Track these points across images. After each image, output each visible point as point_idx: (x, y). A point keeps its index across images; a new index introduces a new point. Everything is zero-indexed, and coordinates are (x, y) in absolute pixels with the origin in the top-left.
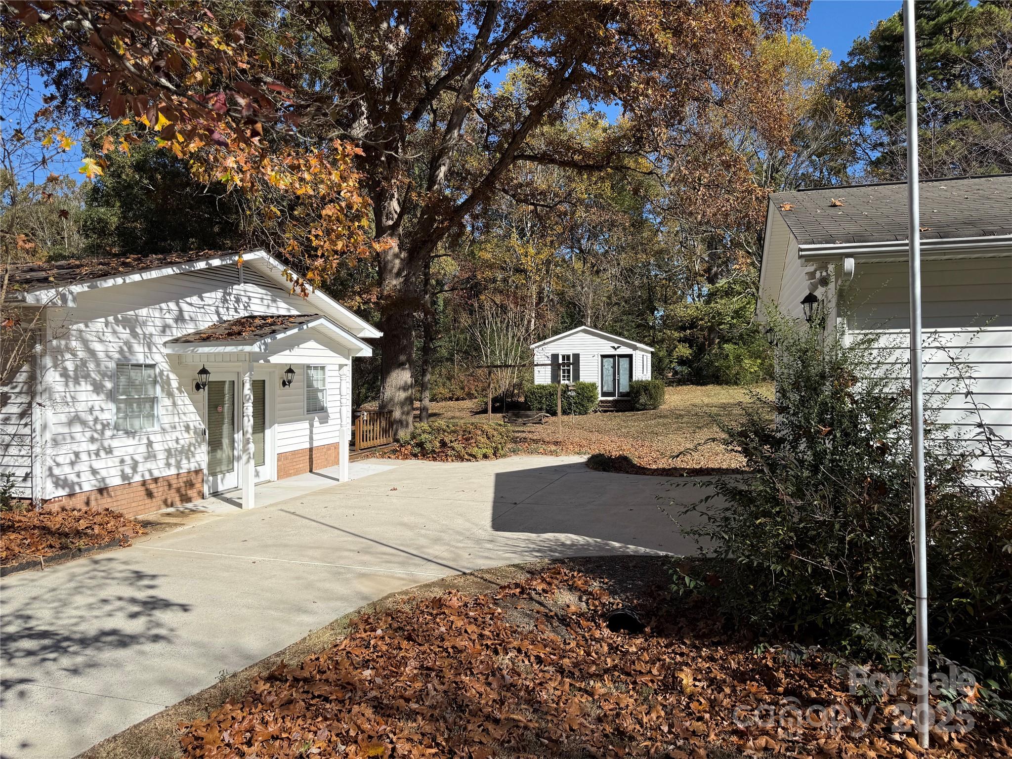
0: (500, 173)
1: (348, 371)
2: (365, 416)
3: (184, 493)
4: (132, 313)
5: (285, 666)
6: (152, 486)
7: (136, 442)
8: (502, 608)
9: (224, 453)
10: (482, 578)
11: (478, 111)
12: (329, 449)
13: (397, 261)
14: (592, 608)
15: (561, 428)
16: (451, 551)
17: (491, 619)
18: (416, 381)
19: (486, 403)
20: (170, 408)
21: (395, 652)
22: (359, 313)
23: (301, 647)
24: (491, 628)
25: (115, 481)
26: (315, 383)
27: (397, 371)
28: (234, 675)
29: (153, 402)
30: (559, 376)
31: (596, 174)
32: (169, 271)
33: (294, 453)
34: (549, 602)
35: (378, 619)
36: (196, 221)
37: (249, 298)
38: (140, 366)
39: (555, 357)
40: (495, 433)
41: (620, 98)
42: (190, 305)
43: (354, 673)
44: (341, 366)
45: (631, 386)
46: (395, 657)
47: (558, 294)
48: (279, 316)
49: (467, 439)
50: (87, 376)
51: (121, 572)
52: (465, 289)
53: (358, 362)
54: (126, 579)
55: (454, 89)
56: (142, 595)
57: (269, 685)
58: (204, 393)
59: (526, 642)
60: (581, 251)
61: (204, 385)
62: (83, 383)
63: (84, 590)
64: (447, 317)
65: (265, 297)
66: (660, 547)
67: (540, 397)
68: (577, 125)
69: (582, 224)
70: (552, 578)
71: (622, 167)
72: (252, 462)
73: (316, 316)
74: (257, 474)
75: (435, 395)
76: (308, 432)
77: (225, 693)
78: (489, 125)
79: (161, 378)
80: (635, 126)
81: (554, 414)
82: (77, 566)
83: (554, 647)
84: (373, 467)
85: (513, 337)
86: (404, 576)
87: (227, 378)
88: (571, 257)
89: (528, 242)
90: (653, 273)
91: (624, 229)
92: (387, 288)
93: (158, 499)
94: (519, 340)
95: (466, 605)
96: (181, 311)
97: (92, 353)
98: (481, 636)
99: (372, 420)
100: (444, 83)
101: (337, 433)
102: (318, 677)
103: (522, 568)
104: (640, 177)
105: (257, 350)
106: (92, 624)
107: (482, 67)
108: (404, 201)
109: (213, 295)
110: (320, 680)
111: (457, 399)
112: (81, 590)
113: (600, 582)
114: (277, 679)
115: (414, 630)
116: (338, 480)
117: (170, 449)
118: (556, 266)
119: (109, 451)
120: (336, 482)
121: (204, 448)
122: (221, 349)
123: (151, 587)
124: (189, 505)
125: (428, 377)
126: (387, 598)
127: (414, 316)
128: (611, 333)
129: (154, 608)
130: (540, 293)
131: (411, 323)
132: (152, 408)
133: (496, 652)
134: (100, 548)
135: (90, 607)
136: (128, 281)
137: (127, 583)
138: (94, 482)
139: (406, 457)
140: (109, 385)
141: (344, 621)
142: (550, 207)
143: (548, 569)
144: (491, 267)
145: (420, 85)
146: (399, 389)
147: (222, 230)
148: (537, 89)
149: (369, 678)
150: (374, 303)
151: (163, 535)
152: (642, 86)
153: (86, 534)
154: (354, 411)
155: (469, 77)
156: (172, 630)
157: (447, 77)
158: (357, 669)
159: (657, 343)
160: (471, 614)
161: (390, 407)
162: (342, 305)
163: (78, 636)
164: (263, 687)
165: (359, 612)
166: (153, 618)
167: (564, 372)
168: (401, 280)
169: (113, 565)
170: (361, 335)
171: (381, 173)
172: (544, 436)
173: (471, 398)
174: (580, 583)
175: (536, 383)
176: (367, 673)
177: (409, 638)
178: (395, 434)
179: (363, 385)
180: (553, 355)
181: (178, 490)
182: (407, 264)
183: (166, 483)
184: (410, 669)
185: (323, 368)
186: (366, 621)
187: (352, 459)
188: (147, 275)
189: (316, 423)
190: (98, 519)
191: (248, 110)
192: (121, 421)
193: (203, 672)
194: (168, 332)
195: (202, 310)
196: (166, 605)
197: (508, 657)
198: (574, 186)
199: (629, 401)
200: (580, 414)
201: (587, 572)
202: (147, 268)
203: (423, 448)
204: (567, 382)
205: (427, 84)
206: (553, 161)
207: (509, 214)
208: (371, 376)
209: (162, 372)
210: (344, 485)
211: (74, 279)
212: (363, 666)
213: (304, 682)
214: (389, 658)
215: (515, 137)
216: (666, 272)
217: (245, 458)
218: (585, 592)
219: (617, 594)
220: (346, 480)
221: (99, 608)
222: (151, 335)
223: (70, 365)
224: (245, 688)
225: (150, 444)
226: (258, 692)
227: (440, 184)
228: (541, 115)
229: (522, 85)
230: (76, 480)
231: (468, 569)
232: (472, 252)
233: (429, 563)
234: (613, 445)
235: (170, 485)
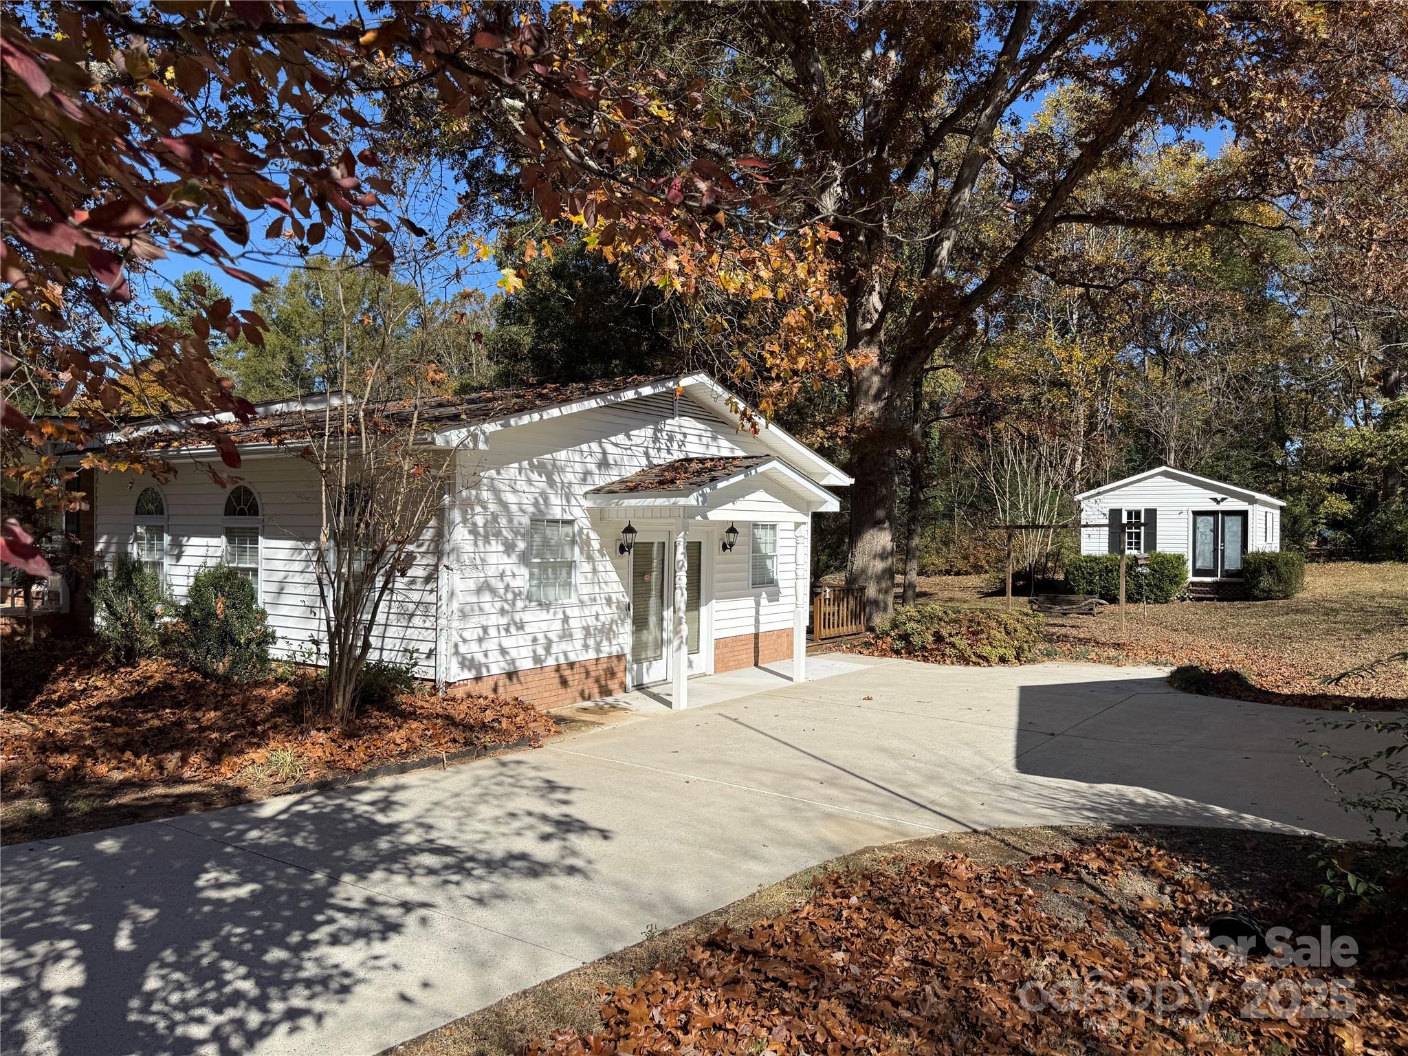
0: (1033, 244)
1: (806, 531)
2: (828, 593)
3: (603, 683)
4: (549, 456)
5: (729, 931)
6: (567, 673)
7: (550, 616)
8: (1035, 889)
9: (649, 636)
10: (1002, 841)
11: (1000, 159)
12: (779, 637)
13: (876, 379)
14: (1181, 906)
15: (1125, 623)
16: (954, 797)
17: (1017, 903)
18: (898, 547)
19: (1003, 581)
20: (590, 575)
21: (877, 932)
22: (823, 452)
23: (749, 906)
24: (1018, 916)
25: (526, 664)
26: (762, 546)
27: (872, 532)
28: (665, 933)
29: (570, 567)
30: (1121, 542)
31: (1189, 235)
32: (592, 404)
33: (735, 639)
34: (1110, 890)
35: (851, 881)
36: (621, 338)
37: (685, 435)
38: (557, 522)
39: (1115, 514)
40: (1019, 626)
41: (1230, 118)
42: (615, 446)
43: (821, 954)
44: (798, 525)
45: (1245, 561)
46: (877, 940)
47: (1121, 418)
48: (720, 459)
49: (975, 633)
50: (498, 534)
51: (531, 779)
52: (975, 414)
53: (818, 518)
54: (537, 789)
55: (965, 132)
56: (555, 812)
57: (709, 953)
58: (629, 557)
59: (1074, 945)
60: (1160, 351)
61: (629, 547)
62: (493, 542)
63: (489, 798)
64: (944, 454)
65: (704, 433)
66: (1300, 822)
67: (1090, 574)
68: (1154, 165)
69: (1162, 311)
70: (1114, 852)
71: (1231, 221)
72: (685, 648)
73: (767, 458)
74: (690, 664)
75: (924, 566)
76: (753, 612)
77: (654, 957)
78: (1016, 176)
79: (581, 538)
80: (1253, 158)
81: (1113, 600)
82: (482, 767)
83: (1119, 958)
84: (839, 664)
85: (1047, 484)
86: (886, 824)
87: (656, 539)
88: (1143, 361)
89: (1073, 341)
90: (1283, 382)
91: (1234, 315)
92: (861, 417)
93: (573, 689)
94: (1056, 487)
95: (979, 878)
96: (604, 453)
97: (504, 505)
98: (1003, 926)
99: (837, 599)
100: (950, 124)
101: (791, 616)
102: (772, 952)
103: (1066, 833)
104: (1260, 234)
105: (695, 503)
106: (498, 843)
107: (1008, 96)
108: (889, 295)
109: (642, 432)
110: (775, 957)
111: (958, 574)
112: (486, 798)
113: (1195, 867)
114: (719, 947)
115: (903, 904)
116: (791, 679)
117: (589, 626)
118: (1118, 376)
119: (520, 626)
120: (788, 683)
121: (628, 626)
122: (649, 502)
123: (565, 802)
124: (610, 700)
125: (916, 541)
126: (863, 852)
127: (896, 455)
128: (1209, 476)
129: (568, 831)
130: (1092, 416)
131: (892, 465)
132: (569, 574)
133: (1027, 954)
134: (507, 747)
135: (496, 820)
136: (545, 417)
137: (537, 794)
138: (503, 664)
139: (883, 654)
140: (521, 545)
141: (806, 878)
142: (1110, 288)
143: (1108, 838)
144: (1014, 380)
145: (915, 131)
146: (875, 557)
147: (652, 349)
148: (1093, 118)
149: (841, 964)
150: (841, 438)
151: (578, 735)
152: (1270, 96)
153: (492, 728)
154: (813, 586)
155: (988, 111)
156: (590, 862)
157: (956, 116)
158: (824, 948)
159: (1291, 492)
160: (988, 892)
161: (861, 583)
162: (800, 441)
163: (483, 857)
164: (701, 955)
165: (825, 869)
166: (567, 844)
167: (1130, 537)
168: (881, 404)
169: (522, 769)
170: (825, 482)
171: (858, 258)
172: (1097, 633)
173: (979, 573)
174: (1160, 864)
175: (1084, 552)
176: (839, 956)
177: (897, 915)
178: (869, 619)
179: (823, 550)
180: (1111, 511)
181: (597, 680)
182: (890, 382)
183: (583, 670)
184: (899, 959)
185: (773, 527)
186: (836, 882)
187: (810, 651)
188: (568, 410)
189: (764, 601)
190: (506, 710)
191: (710, 197)
192: (534, 589)
193: (626, 922)
194: (589, 480)
195: (629, 452)
196: (583, 828)
197: (1045, 963)
198: (1148, 254)
199: (1241, 584)
200: (1156, 601)
201: (1172, 849)
202: (568, 401)
203: (909, 643)
204: (1134, 552)
205: (926, 129)
206: (1116, 221)
207: (1045, 301)
208: (835, 538)
209: (581, 529)
210: (801, 686)
211: (487, 415)
212: (833, 945)
213: (754, 956)
214: (869, 940)
215: (1057, 192)
216: (1306, 380)
217: (676, 643)
218: (1170, 880)
219: (1223, 888)
220: (803, 680)
221: (507, 823)
222: (570, 483)
223: (480, 521)
224: (678, 952)
225: (566, 619)
226: (695, 961)
227: (941, 266)
228: (1098, 154)
229: (1068, 115)
230: (483, 660)
231: (981, 824)
232: (985, 360)
233: (922, 810)
234: (1213, 653)
235: (587, 673)
